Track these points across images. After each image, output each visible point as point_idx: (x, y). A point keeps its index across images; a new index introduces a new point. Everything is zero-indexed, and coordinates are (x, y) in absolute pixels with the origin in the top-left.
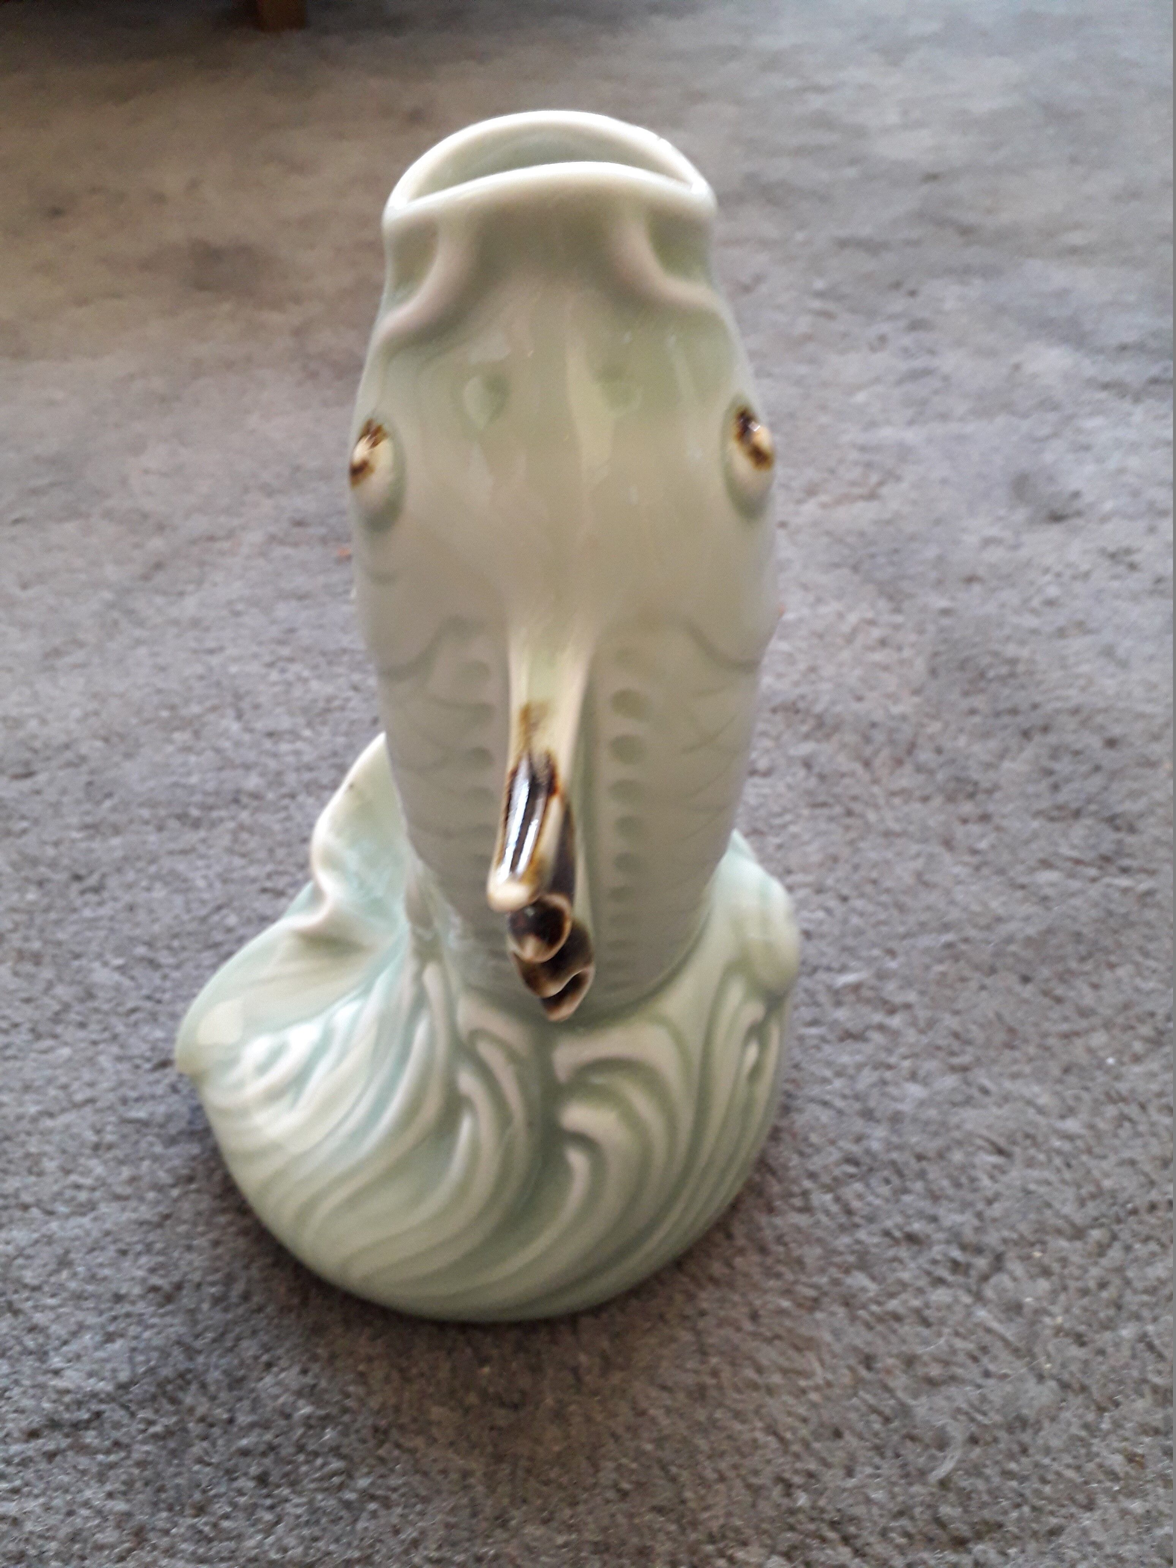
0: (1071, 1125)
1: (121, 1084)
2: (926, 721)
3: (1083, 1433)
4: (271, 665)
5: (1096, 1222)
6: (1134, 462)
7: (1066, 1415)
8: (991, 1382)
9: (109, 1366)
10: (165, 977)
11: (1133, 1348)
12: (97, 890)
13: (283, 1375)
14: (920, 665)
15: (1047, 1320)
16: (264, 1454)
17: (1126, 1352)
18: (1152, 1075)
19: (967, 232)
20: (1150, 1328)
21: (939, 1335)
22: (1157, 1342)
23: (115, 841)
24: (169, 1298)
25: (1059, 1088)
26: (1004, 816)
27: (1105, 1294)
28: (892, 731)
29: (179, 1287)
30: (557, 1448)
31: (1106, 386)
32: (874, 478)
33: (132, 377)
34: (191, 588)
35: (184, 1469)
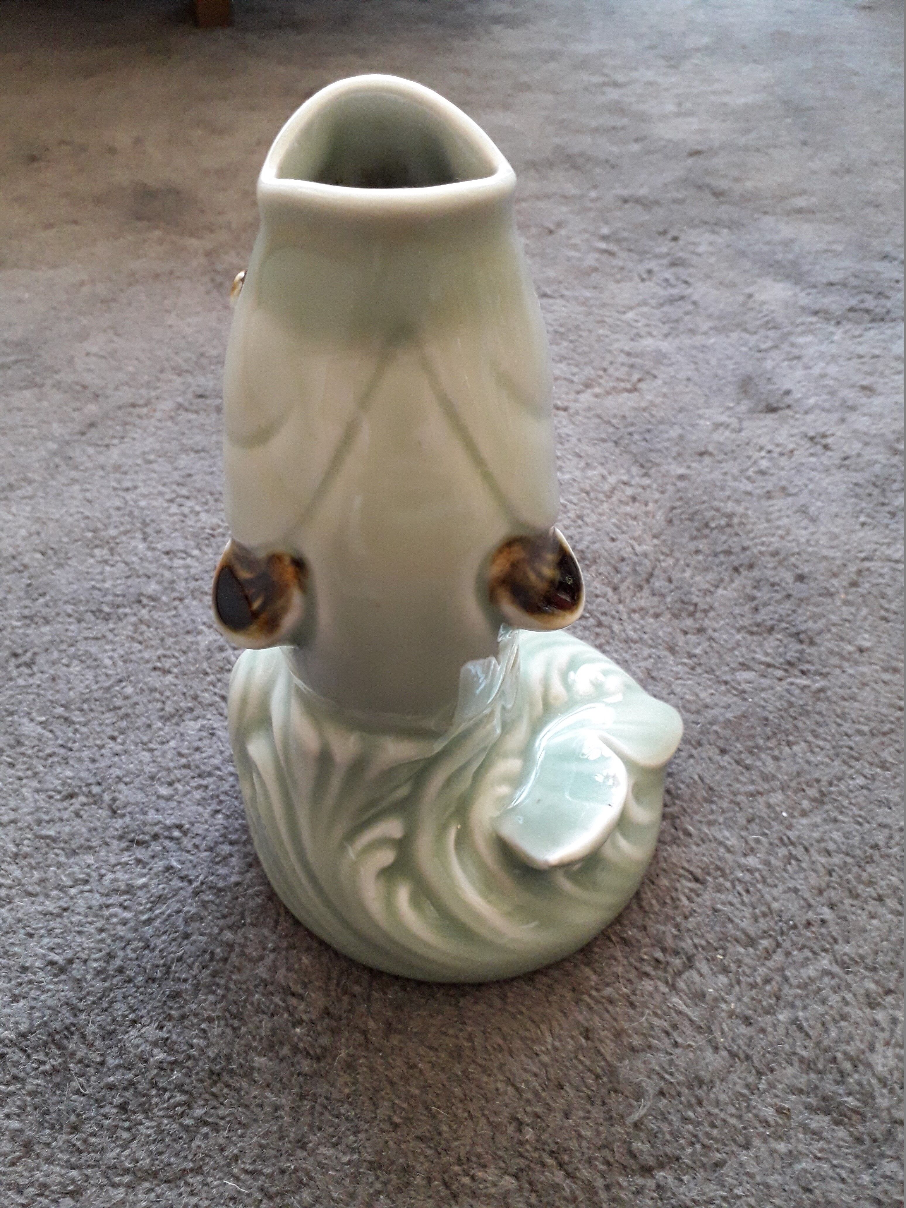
0: (751, 861)
1: (38, 809)
2: (662, 557)
3: (745, 1091)
4: (172, 501)
5: (765, 934)
6: (833, 370)
7: (733, 1077)
8: (678, 1051)
9: (13, 1020)
10: (76, 731)
11: (787, 1029)
12: (29, 665)
13: (143, 1030)
14: (660, 516)
15: (724, 1006)
16: (125, 1089)
17: (781, 1030)
18: (816, 826)
19: (717, 194)
20: (801, 1014)
21: (642, 1014)
22: (805, 1024)
23: (46, 629)
24: (62, 970)
25: (744, 833)
26: (715, 630)
27: (768, 988)
28: (635, 563)
29: (70, 961)
30: (347, 1091)
31: (816, 313)
32: (636, 377)
33: (82, 283)
34: (115, 441)
35: (64, 1098)
